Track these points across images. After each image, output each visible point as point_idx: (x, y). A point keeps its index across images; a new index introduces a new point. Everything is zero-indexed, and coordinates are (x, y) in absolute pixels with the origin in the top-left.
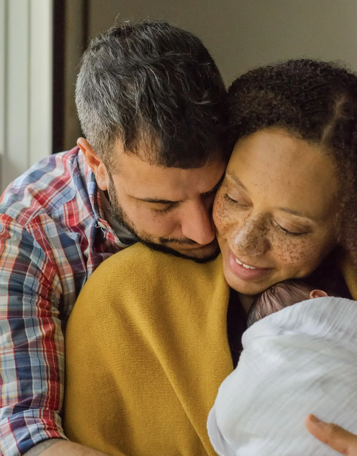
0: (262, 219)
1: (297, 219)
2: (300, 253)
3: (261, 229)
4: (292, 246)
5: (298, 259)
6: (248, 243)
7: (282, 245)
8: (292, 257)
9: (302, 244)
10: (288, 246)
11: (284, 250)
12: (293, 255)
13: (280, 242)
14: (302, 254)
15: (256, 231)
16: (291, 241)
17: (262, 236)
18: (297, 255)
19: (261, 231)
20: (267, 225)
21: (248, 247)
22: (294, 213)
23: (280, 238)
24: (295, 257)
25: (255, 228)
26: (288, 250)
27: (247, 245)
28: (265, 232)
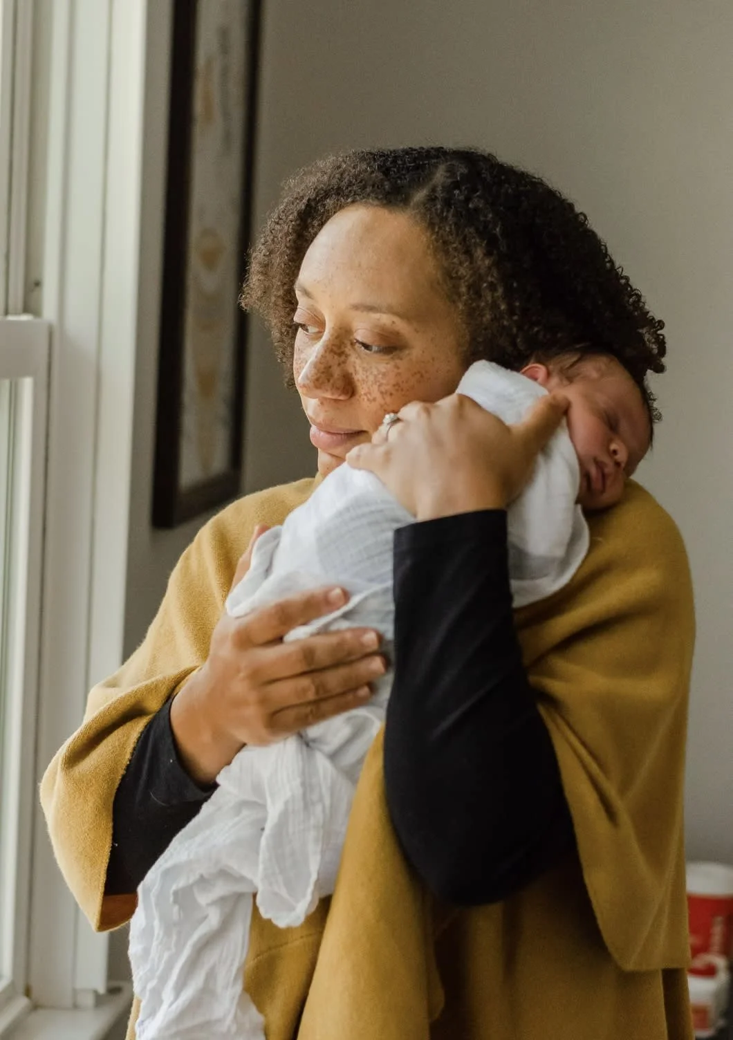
0: (337, 338)
1: (379, 320)
2: (394, 386)
3: (335, 353)
4: (380, 376)
5: (391, 394)
6: (316, 374)
7: (367, 377)
8: (382, 393)
9: (396, 370)
10: (375, 376)
11: (370, 383)
12: (383, 389)
13: (365, 373)
14: (397, 387)
15: (329, 356)
16: (378, 370)
17: (339, 364)
18: (389, 388)
19: (336, 357)
20: (345, 347)
21: (317, 380)
22: (371, 309)
23: (364, 368)
24: (386, 393)
25: (326, 352)
26: (376, 382)
27: (315, 377)
28: (343, 358)
